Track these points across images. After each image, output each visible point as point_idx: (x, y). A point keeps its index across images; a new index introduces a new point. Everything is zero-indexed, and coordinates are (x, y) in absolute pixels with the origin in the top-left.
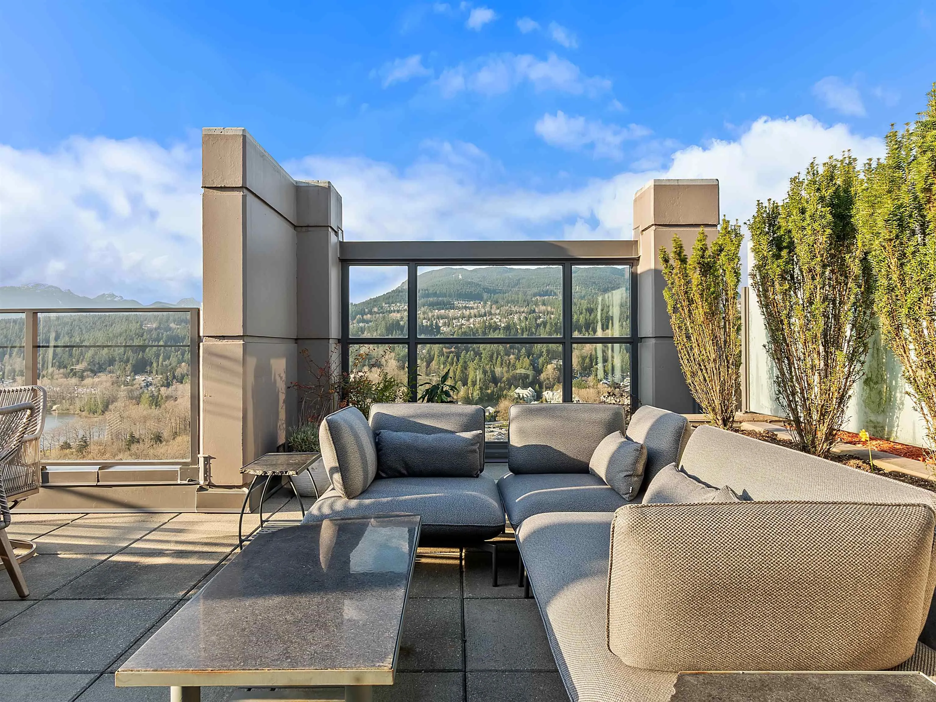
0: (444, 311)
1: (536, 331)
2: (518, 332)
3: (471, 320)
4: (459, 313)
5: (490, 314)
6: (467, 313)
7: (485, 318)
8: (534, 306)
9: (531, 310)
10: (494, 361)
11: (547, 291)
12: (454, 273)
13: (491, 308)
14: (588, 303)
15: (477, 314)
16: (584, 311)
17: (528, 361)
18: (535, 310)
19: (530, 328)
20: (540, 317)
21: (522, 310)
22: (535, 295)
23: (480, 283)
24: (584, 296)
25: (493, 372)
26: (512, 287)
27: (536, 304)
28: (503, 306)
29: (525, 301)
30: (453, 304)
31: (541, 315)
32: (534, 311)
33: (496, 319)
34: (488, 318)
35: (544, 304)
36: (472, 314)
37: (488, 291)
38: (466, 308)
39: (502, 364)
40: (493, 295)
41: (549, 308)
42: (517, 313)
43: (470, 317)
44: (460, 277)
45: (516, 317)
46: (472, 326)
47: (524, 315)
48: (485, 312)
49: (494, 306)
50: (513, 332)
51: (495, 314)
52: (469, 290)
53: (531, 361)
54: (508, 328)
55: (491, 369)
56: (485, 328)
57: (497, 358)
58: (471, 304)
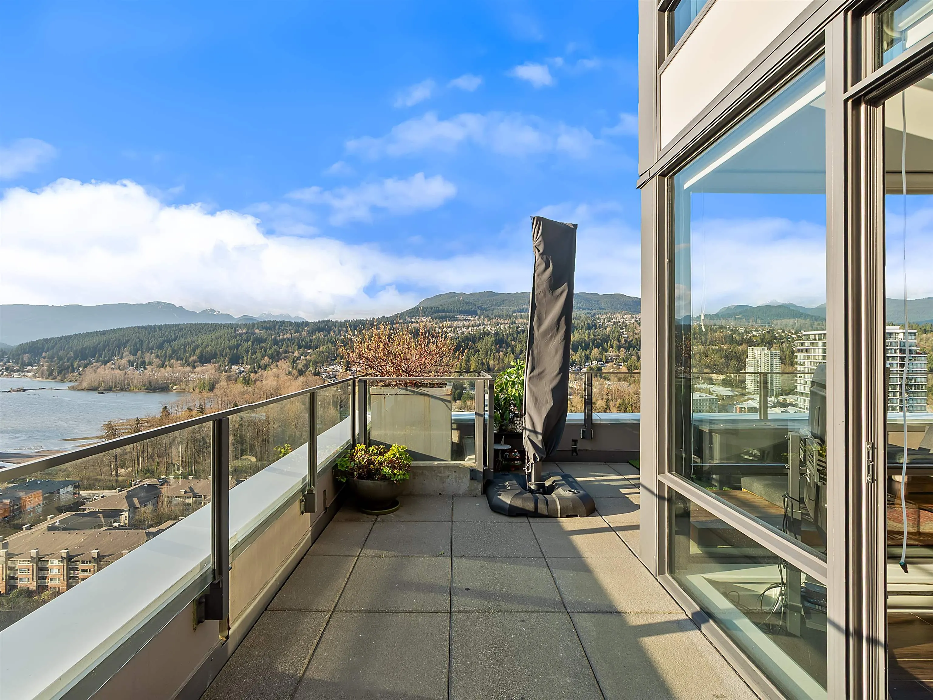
0: (450, 322)
1: (517, 336)
2: (504, 337)
3: (470, 329)
4: (461, 324)
5: (484, 324)
6: (467, 323)
7: (480, 327)
9: (513, 322)
10: (488, 357)
11: (523, 309)
12: (457, 296)
13: (484, 320)
15: (474, 324)
17: (513, 356)
18: (515, 321)
19: (513, 334)
20: (519, 327)
21: (506, 322)
22: (515, 312)
23: (475, 303)
25: (488, 364)
26: (498, 306)
27: (516, 318)
28: (492, 319)
29: (508, 316)
30: (457, 317)
31: (519, 325)
32: (515, 323)
33: (488, 328)
34: (482, 327)
35: (521, 318)
36: (471, 325)
37: (482, 309)
38: (466, 320)
39: (494, 359)
40: (484, 311)
42: (502, 324)
43: (469, 326)
44: (461, 299)
45: (502, 327)
46: (471, 332)
47: (507, 325)
48: (480, 323)
49: (486, 319)
50: (501, 336)
51: (487, 325)
52: (467, 308)
53: (515, 356)
54: (497, 334)
55: (486, 362)
56: (481, 334)
57: (491, 354)
58: (469, 318)
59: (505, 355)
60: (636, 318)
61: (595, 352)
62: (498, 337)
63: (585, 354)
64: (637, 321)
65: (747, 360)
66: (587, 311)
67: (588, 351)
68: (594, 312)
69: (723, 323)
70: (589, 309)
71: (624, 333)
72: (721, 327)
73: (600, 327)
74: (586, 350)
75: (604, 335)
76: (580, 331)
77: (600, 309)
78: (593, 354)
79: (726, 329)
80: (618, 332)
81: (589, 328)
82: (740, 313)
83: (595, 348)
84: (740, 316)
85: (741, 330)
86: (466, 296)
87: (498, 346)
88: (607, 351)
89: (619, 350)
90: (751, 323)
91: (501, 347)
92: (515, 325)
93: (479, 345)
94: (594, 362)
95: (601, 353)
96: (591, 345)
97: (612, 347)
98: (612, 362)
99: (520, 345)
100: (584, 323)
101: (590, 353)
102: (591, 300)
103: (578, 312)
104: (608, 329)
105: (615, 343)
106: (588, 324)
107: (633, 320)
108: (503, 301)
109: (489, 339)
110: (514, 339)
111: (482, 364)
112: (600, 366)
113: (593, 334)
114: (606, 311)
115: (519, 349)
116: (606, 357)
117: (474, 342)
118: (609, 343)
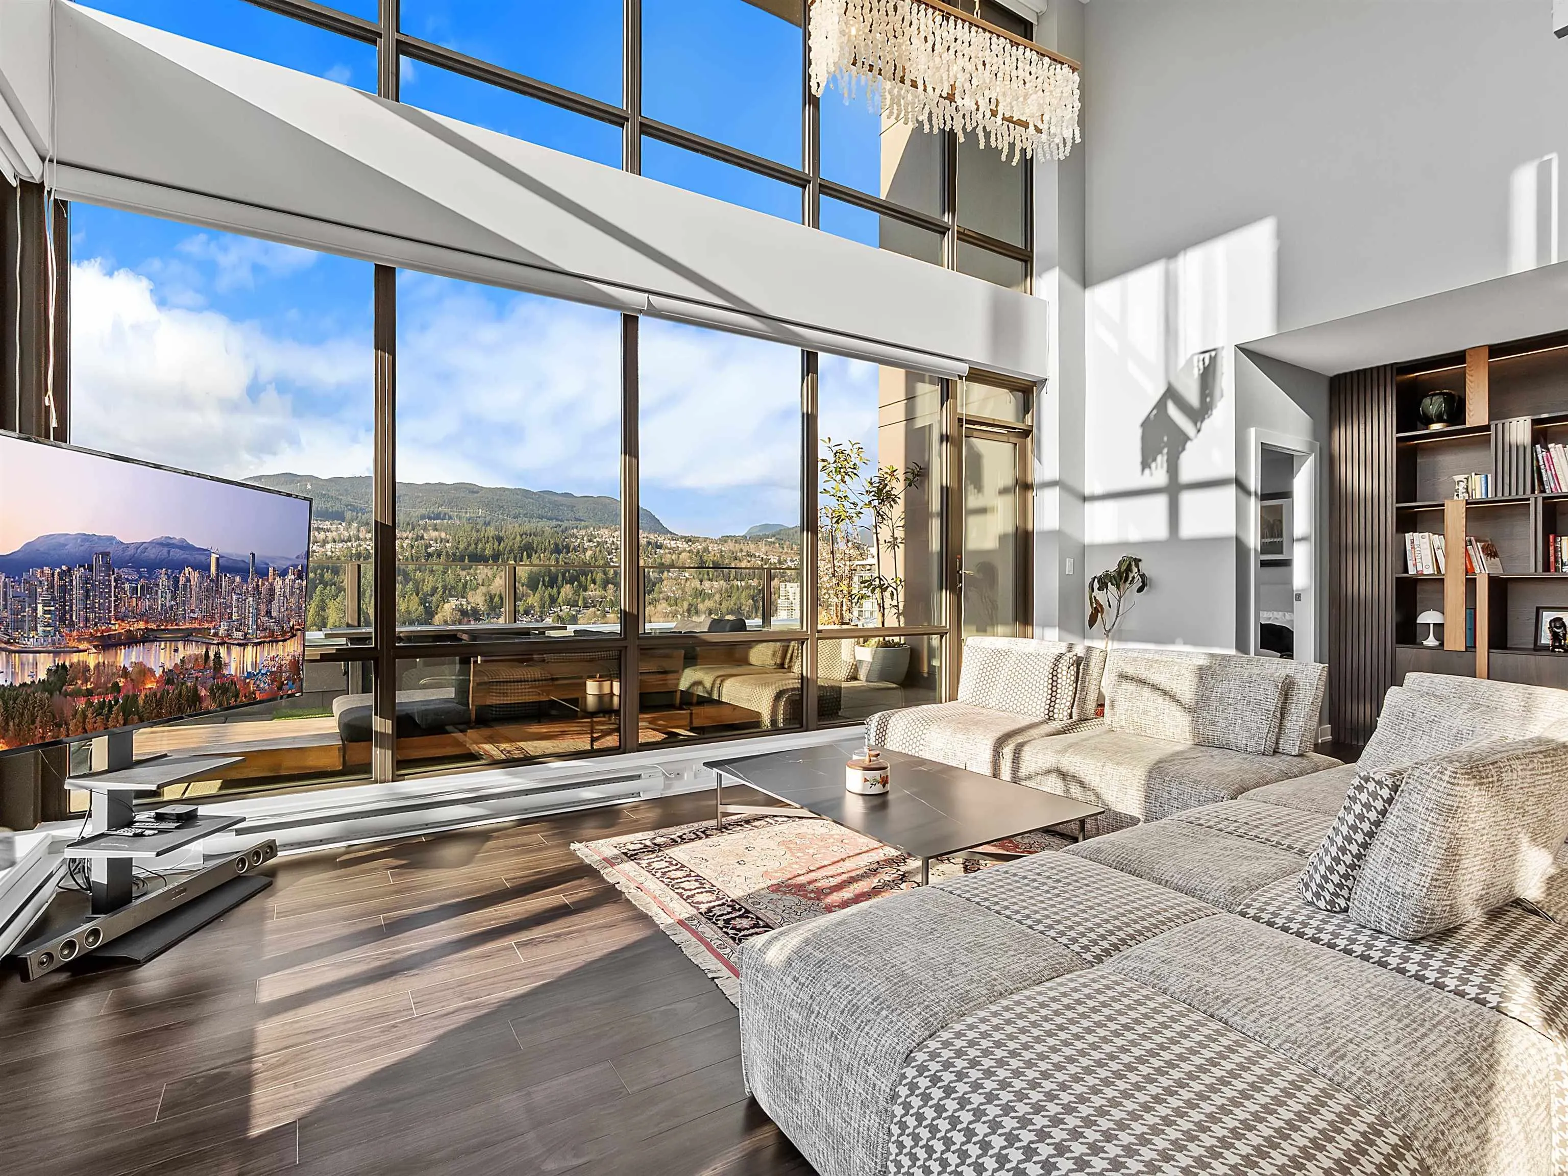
3: (328, 546)
5: (358, 539)
7: (349, 544)
9: (418, 536)
11: (440, 513)
13: (358, 531)
14: (496, 530)
15: (337, 539)
16: (491, 539)
18: (423, 535)
20: (431, 546)
21: (405, 535)
22: (423, 517)
23: (340, 497)
24: (489, 523)
29: (408, 524)
32: (422, 538)
34: (354, 544)
35: (436, 529)
36: (330, 539)
37: (354, 509)
38: (319, 530)
40: (360, 514)
41: (443, 535)
44: (309, 487)
46: (329, 553)
47: (407, 541)
49: (362, 529)
53: (421, 599)
61: (567, 590)
63: (550, 596)
65: (779, 601)
66: (554, 523)
67: (555, 590)
68: (566, 525)
69: (752, 548)
70: (557, 520)
71: (614, 560)
72: (749, 555)
73: (575, 549)
74: (552, 588)
75: (581, 563)
76: (542, 555)
77: (577, 520)
78: (562, 594)
79: (755, 557)
80: (603, 558)
81: (557, 550)
82: (774, 536)
83: (566, 584)
84: (773, 540)
85: (774, 560)
86: (321, 483)
88: (585, 590)
89: (605, 588)
90: (786, 550)
92: (422, 542)
94: (565, 607)
95: (576, 593)
96: (560, 578)
97: (594, 582)
98: (594, 606)
99: (431, 578)
100: (549, 542)
101: (559, 593)
102: (562, 505)
103: (539, 524)
104: (589, 553)
105: (599, 576)
106: (556, 545)
112: (574, 613)
113: (563, 561)
114: (587, 523)
115: (430, 586)
116: (584, 598)
117: (336, 572)
118: (589, 578)
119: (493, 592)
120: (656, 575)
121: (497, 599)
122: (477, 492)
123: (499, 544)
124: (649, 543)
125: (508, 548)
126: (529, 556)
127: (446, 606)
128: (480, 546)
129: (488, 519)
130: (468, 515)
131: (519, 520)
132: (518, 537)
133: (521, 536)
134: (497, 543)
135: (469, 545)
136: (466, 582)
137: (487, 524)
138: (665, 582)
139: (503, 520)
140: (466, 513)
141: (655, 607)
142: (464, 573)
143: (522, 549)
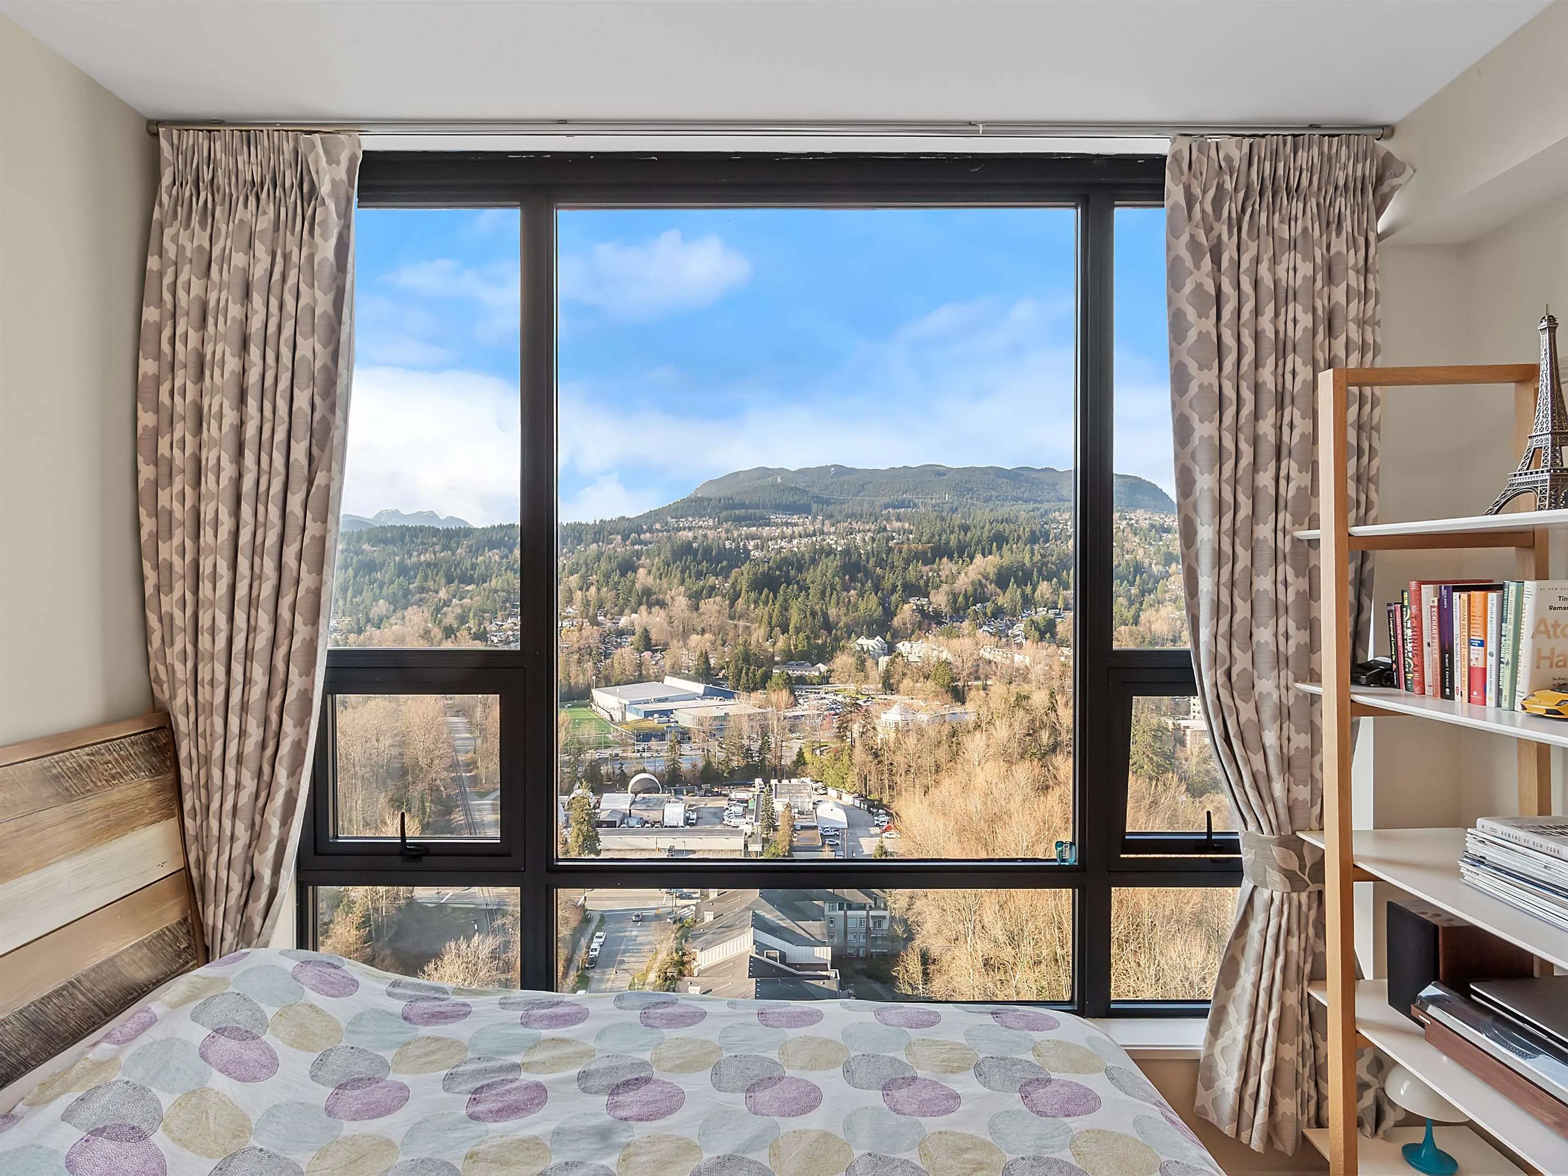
0: (755, 529)
1: (887, 557)
2: (861, 558)
3: (795, 542)
4: (777, 532)
5: (822, 533)
6: (788, 531)
7: (814, 538)
8: (885, 522)
9: (880, 527)
10: (827, 599)
11: (904, 500)
12: (770, 475)
13: (823, 524)
14: (963, 517)
15: (803, 533)
16: (956, 528)
17: (876, 599)
18: (885, 527)
19: (879, 553)
20: (893, 538)
21: (868, 527)
22: (886, 507)
23: (807, 489)
24: (956, 509)
25: (825, 615)
26: (853, 496)
27: (888, 519)
28: (840, 522)
29: (871, 515)
30: (769, 519)
31: (894, 534)
32: (885, 529)
33: (830, 540)
34: (819, 539)
35: (899, 519)
36: (797, 533)
37: (820, 501)
38: (787, 524)
39: (838, 603)
40: (825, 506)
41: (906, 525)
42: (859, 532)
44: (779, 480)
45: (858, 538)
46: (795, 549)
47: (869, 534)
48: (814, 530)
49: (827, 522)
50: (854, 558)
51: (829, 533)
52: (790, 498)
53: (880, 598)
54: (846, 552)
55: (822, 610)
56: (815, 553)
57: (831, 595)
58: (795, 519)
59: (861, 595)
60: (1131, 519)
61: (1044, 588)
62: (850, 559)
63: (1023, 595)
64: (1132, 525)
66: (1032, 506)
67: (1029, 588)
68: (1046, 507)
70: (1036, 502)
73: (1056, 537)
74: (1026, 585)
75: (1062, 555)
76: (1014, 546)
77: (1060, 500)
78: (1038, 593)
81: (1033, 539)
83: (1043, 580)
86: (790, 475)
87: (847, 577)
91: (853, 579)
92: (885, 534)
93: (809, 576)
94: (1041, 609)
95: (1055, 592)
96: (1035, 574)
99: (891, 575)
100: (1024, 529)
101: (1034, 590)
102: (1041, 483)
103: (1013, 508)
106: (1033, 533)
107: (1124, 523)
108: (863, 486)
109: (830, 564)
110: (881, 563)
111: (814, 614)
112: (1052, 616)
113: (1039, 552)
115: (890, 584)
117: (800, 569)
119: (957, 591)
120: (1161, 568)
121: (961, 599)
122: (944, 474)
123: (966, 535)
124: (1152, 526)
125: (976, 539)
126: (999, 548)
127: (906, 607)
128: (944, 537)
129: (955, 504)
130: (934, 502)
131: (991, 504)
132: (987, 525)
133: (991, 523)
134: (963, 533)
135: (933, 536)
136: (928, 579)
137: (954, 510)
138: (1172, 578)
139: (973, 505)
140: (932, 499)
141: (1157, 611)
142: (927, 568)
143: (991, 541)
